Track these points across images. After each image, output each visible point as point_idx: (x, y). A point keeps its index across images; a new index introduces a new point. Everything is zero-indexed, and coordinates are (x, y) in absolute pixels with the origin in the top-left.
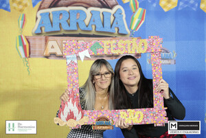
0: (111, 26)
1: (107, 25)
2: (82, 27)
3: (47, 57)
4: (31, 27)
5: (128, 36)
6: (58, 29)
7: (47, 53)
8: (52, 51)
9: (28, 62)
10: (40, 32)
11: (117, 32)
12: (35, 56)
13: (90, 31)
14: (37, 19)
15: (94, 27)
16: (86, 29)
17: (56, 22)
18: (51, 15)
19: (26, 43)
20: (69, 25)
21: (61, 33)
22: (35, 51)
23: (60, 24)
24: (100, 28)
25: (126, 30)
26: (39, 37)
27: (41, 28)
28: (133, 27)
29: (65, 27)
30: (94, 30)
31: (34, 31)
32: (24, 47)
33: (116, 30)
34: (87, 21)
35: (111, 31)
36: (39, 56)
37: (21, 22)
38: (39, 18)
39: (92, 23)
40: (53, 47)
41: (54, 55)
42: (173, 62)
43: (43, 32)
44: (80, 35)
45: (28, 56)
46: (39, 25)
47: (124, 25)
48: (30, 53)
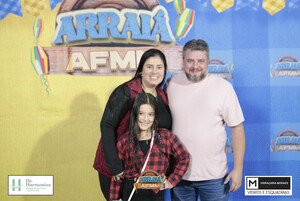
0: (151, 32)
1: (146, 30)
2: (115, 34)
3: (71, 73)
4: (50, 35)
5: (173, 45)
6: (84, 37)
7: (70, 68)
8: (77, 65)
9: (46, 80)
10: (61, 41)
11: (158, 40)
12: (55, 72)
13: (124, 39)
14: (57, 24)
15: (129, 33)
16: (120, 36)
17: (81, 28)
18: (75, 20)
19: (43, 56)
20: (98, 32)
21: (88, 43)
22: (56, 66)
23: (86, 31)
24: (137, 34)
25: (170, 37)
26: (60, 48)
27: (62, 37)
28: (179, 33)
29: (93, 34)
30: (129, 37)
31: (53, 41)
32: (42, 61)
33: (158, 36)
34: (120, 27)
35: (151, 39)
36: (60, 72)
37: (36, 29)
38: (60, 23)
39: (127, 28)
40: (77, 60)
41: (80, 70)
42: (230, 76)
43: (65, 41)
44: (112, 45)
45: (47, 72)
46: (60, 32)
47: (167, 31)
48: (49, 69)
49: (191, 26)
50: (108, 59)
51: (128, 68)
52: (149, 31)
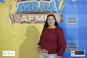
0: (50, 9)
1: (48, 8)
2: (37, 9)
3: (22, 23)
4: (14, 10)
5: (57, 13)
6: (26, 10)
7: (22, 21)
8: (24, 20)
9: (13, 25)
10: (18, 12)
11: (52, 11)
12: (16, 23)
13: (40, 11)
14: (17, 6)
15: (42, 9)
16: (39, 10)
17: (25, 7)
18: (23, 4)
20: (31, 8)
21: (28, 12)
22: (16, 20)
23: (27, 8)
24: (45, 9)
25: (56, 10)
26: (18, 14)
27: (19, 10)
28: (59, 9)
29: (29, 9)
30: (42, 10)
31: (15, 12)
32: (11, 19)
33: (52, 10)
34: (39, 7)
35: (49, 11)
36: (18, 23)
37: (9, 8)
38: (18, 5)
39: (41, 7)
40: (24, 18)
41: (25, 22)
42: (77, 24)
43: (20, 12)
44: (36, 13)
45: (13, 22)
46: (18, 9)
47: (55, 8)
48: (14, 22)
49: (63, 6)
50: (35, 18)
51: (42, 21)
52: (49, 8)
